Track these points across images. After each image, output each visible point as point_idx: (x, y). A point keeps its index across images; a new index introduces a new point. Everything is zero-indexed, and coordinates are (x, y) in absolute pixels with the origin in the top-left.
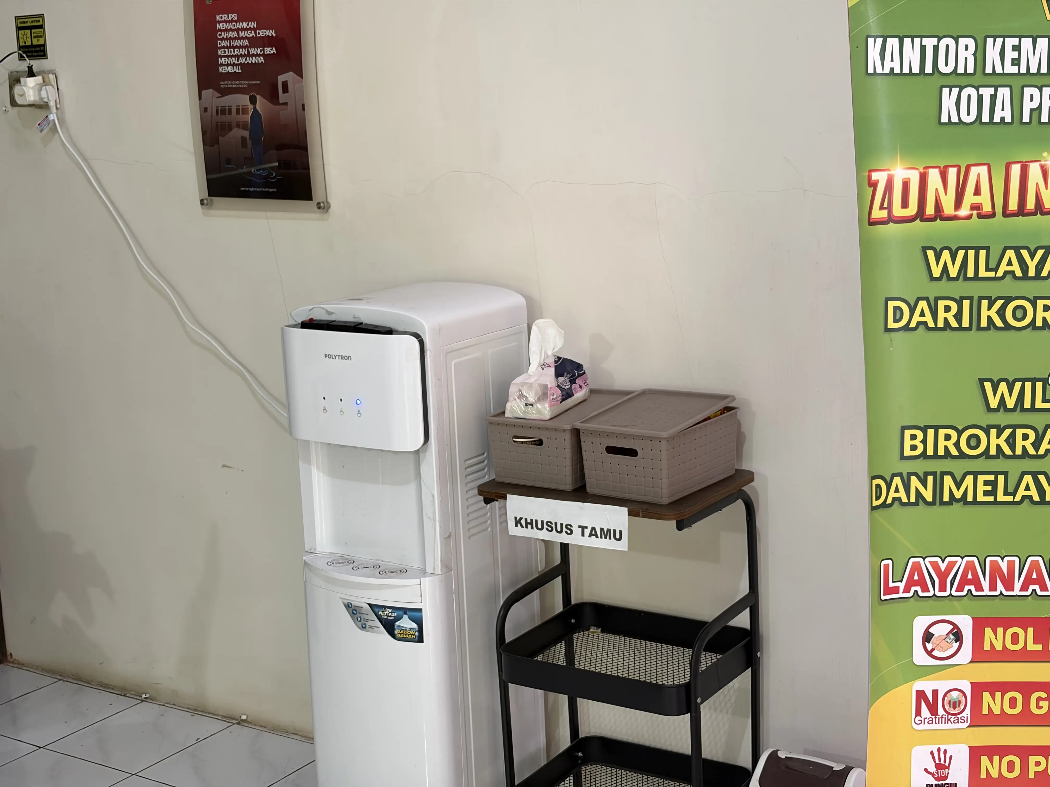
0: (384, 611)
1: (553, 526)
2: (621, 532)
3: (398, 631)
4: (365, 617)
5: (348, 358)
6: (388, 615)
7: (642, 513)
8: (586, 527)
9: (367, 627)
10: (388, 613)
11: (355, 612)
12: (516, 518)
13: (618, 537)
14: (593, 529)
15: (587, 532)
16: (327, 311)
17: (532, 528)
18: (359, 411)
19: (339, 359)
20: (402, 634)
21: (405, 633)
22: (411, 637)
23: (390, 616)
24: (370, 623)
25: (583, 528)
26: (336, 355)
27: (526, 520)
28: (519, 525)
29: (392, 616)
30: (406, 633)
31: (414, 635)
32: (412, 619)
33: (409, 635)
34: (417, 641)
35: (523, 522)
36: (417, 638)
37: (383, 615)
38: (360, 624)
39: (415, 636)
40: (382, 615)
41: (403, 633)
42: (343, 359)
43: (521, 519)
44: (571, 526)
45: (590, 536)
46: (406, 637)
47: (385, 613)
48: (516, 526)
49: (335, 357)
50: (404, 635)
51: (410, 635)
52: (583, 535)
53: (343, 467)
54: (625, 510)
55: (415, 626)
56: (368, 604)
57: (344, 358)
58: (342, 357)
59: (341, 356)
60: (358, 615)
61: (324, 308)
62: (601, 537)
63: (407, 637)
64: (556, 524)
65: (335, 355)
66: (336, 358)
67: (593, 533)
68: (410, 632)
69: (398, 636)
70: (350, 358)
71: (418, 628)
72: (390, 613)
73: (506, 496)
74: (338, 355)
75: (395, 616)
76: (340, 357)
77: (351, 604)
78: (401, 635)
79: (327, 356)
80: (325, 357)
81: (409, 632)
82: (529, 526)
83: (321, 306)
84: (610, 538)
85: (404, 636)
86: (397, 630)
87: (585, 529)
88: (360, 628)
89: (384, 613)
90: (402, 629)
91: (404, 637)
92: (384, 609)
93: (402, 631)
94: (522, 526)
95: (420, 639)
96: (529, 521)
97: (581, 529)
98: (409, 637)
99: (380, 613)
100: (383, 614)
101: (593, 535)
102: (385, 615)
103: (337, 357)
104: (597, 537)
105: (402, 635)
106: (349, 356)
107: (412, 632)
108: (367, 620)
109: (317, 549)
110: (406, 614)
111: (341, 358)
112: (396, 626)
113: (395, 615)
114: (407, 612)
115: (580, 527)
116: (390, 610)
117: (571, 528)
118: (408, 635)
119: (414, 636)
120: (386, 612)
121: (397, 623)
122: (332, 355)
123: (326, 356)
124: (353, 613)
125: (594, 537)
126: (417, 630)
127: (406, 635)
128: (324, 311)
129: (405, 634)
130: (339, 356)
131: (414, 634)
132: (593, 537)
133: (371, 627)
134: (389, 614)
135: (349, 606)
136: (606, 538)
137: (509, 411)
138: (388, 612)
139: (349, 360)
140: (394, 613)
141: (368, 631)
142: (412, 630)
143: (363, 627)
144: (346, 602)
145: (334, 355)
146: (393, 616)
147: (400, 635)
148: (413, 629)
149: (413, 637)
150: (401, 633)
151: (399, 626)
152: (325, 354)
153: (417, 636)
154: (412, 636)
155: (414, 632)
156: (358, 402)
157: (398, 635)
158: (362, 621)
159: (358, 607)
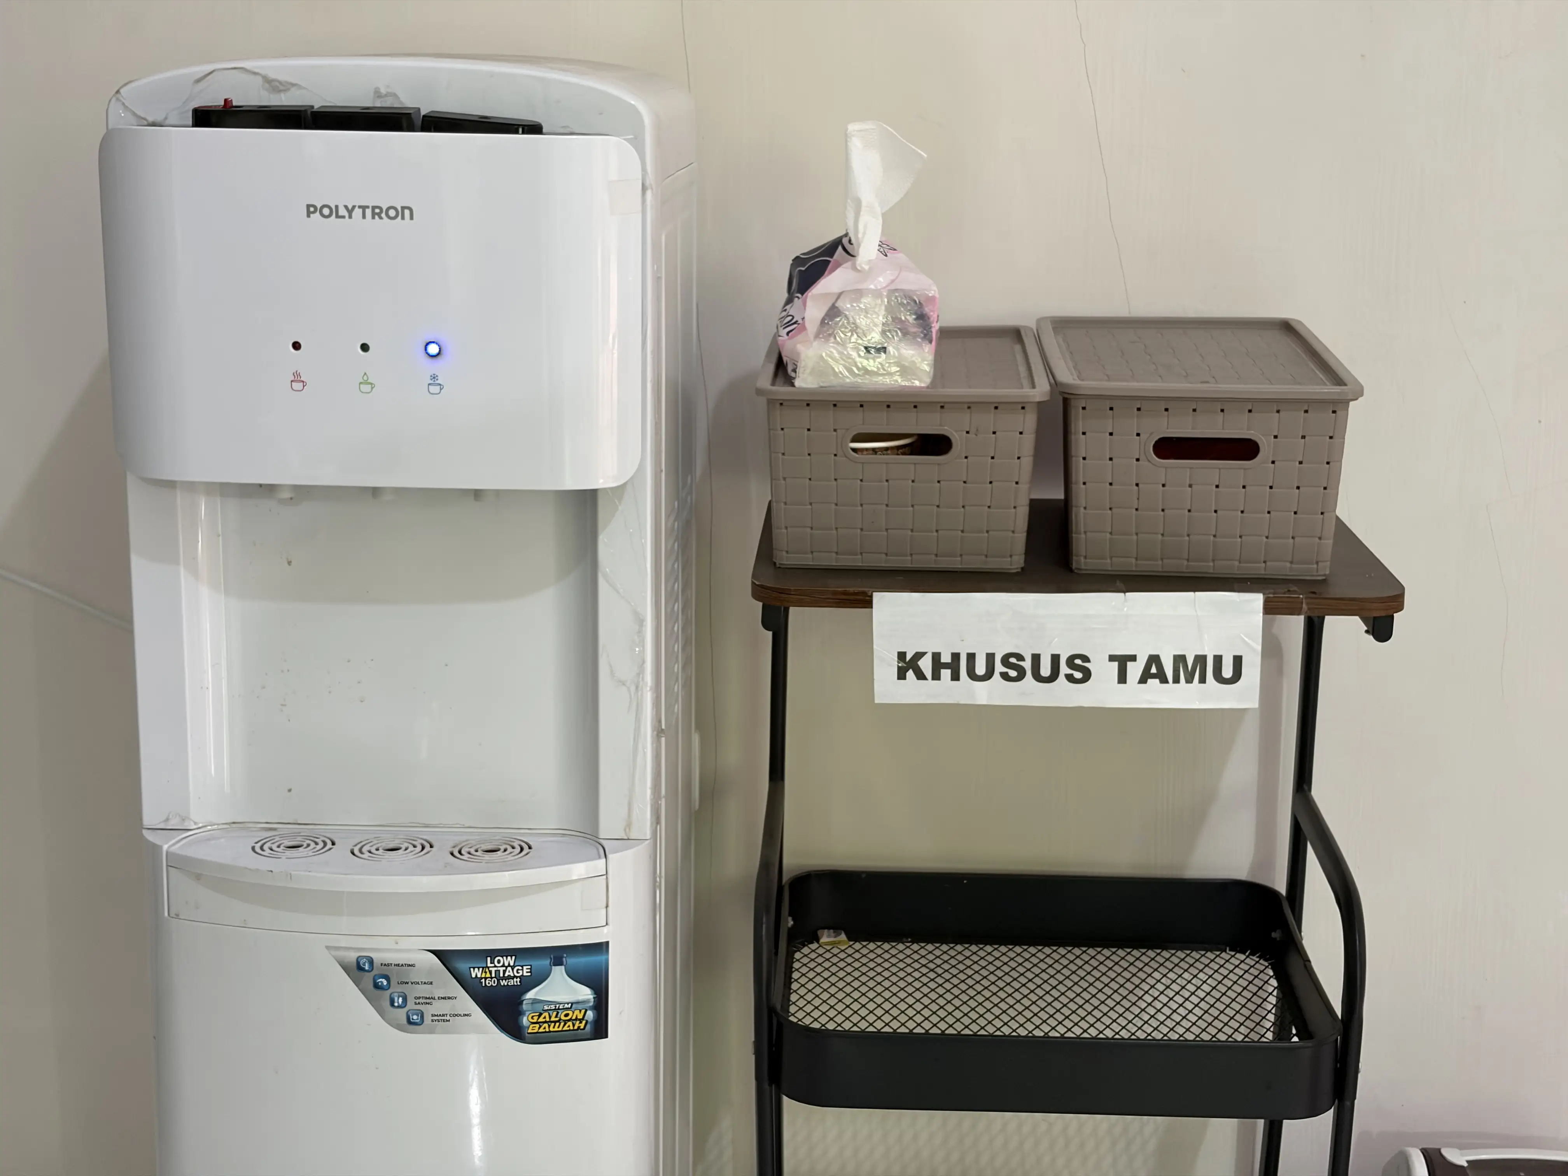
0: (489, 965)
1: (1027, 665)
2: (1238, 661)
3: (532, 1018)
4: (423, 990)
5: (403, 212)
6: (501, 975)
7: (1307, 604)
8: (1133, 658)
9: (428, 1019)
10: (502, 969)
11: (385, 983)
12: (902, 656)
13: (1227, 672)
14: (1154, 659)
15: (1135, 670)
16: (267, 80)
17: (955, 677)
18: (434, 377)
19: (364, 217)
20: (545, 1022)
21: (553, 1019)
22: (571, 1028)
23: (509, 977)
24: (438, 1007)
25: (1123, 661)
26: (354, 207)
27: (936, 657)
28: (910, 674)
29: (513, 978)
30: (557, 1019)
31: (581, 1021)
32: (577, 976)
33: (565, 1022)
34: (589, 1037)
35: (926, 664)
36: (588, 1027)
37: (486, 978)
38: (401, 1014)
39: (584, 1022)
40: (482, 978)
41: (548, 1019)
42: (381, 218)
43: (919, 655)
44: (1086, 659)
45: (1143, 680)
46: (556, 1029)
47: (493, 970)
48: (902, 675)
49: (350, 212)
50: (549, 1026)
51: (570, 1023)
52: (1122, 678)
53: (289, 563)
54: (1256, 600)
55: (586, 994)
56: (433, 952)
57: (383, 215)
58: (377, 212)
59: (374, 208)
60: (395, 988)
61: (256, 70)
62: (1176, 680)
63: (560, 1029)
64: (1036, 658)
65: (350, 207)
66: (350, 217)
67: (1154, 670)
68: (570, 1013)
69: (530, 1031)
70: (407, 212)
71: (594, 998)
72: (509, 969)
73: (871, 596)
74: (360, 207)
75: (525, 974)
76: (369, 212)
77: (371, 961)
78: (540, 1027)
79: (314, 212)
80: (309, 214)
81: (566, 1015)
82: (946, 673)
83: (247, 64)
84: (1203, 680)
85: (552, 1029)
86: (527, 1013)
87: (1129, 664)
88: (399, 1027)
89: (490, 972)
90: (546, 1008)
91: (550, 1032)
92: (489, 959)
93: (546, 1014)
94: (920, 676)
95: (599, 1030)
96: (946, 658)
97: (1115, 665)
98: (566, 1028)
99: (476, 973)
100: (483, 976)
101: (1154, 676)
102: (493, 975)
103: (358, 212)
104: (1164, 680)
105: (546, 1025)
106: (403, 208)
107: (577, 1012)
108: (429, 1000)
109: (194, 816)
110: (558, 962)
111: (373, 215)
112: (524, 1002)
113: (526, 972)
114: (563, 957)
115: (1112, 658)
116: (510, 960)
117: (1086, 665)
118: (562, 1024)
119: (581, 1023)
120: (495, 966)
121: (530, 995)
122: (337, 207)
123: (311, 210)
124: (377, 986)
125: (1157, 681)
126: (591, 1004)
127: (557, 1024)
128: (259, 79)
129: (555, 1022)
130: (364, 208)
131: (580, 1017)
132: (1154, 683)
133: (441, 1018)
134: (504, 972)
135: (360, 968)
136: (1189, 680)
137: (808, 371)
138: (503, 966)
139: (403, 218)
140: (522, 967)
141: (431, 1031)
142: (574, 1006)
143: (413, 1023)
144: (352, 956)
145: (346, 207)
146: (517, 977)
147: (538, 1026)
148: (578, 1003)
149: (579, 1027)
150: (541, 1020)
151: (535, 1001)
152: (308, 206)
153: (591, 1022)
154: (574, 1026)
155: (583, 1011)
156: (433, 349)
157: (531, 1028)
158: (411, 1005)
159: (398, 965)
